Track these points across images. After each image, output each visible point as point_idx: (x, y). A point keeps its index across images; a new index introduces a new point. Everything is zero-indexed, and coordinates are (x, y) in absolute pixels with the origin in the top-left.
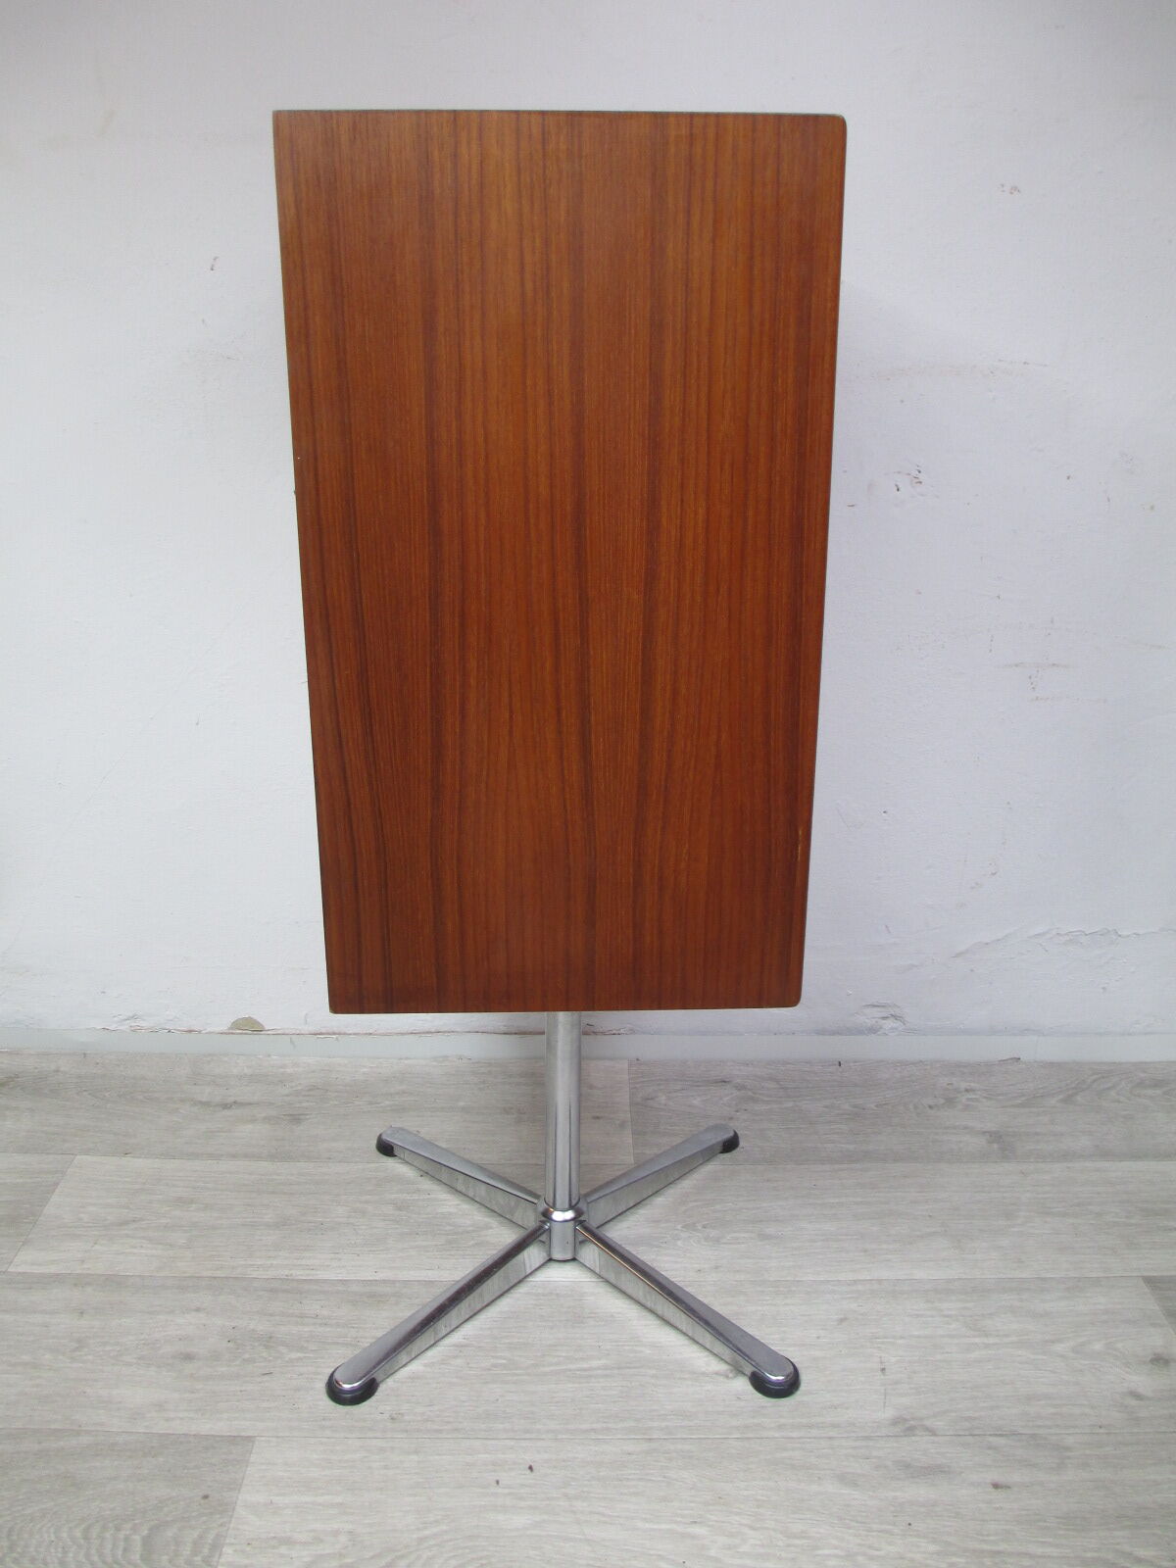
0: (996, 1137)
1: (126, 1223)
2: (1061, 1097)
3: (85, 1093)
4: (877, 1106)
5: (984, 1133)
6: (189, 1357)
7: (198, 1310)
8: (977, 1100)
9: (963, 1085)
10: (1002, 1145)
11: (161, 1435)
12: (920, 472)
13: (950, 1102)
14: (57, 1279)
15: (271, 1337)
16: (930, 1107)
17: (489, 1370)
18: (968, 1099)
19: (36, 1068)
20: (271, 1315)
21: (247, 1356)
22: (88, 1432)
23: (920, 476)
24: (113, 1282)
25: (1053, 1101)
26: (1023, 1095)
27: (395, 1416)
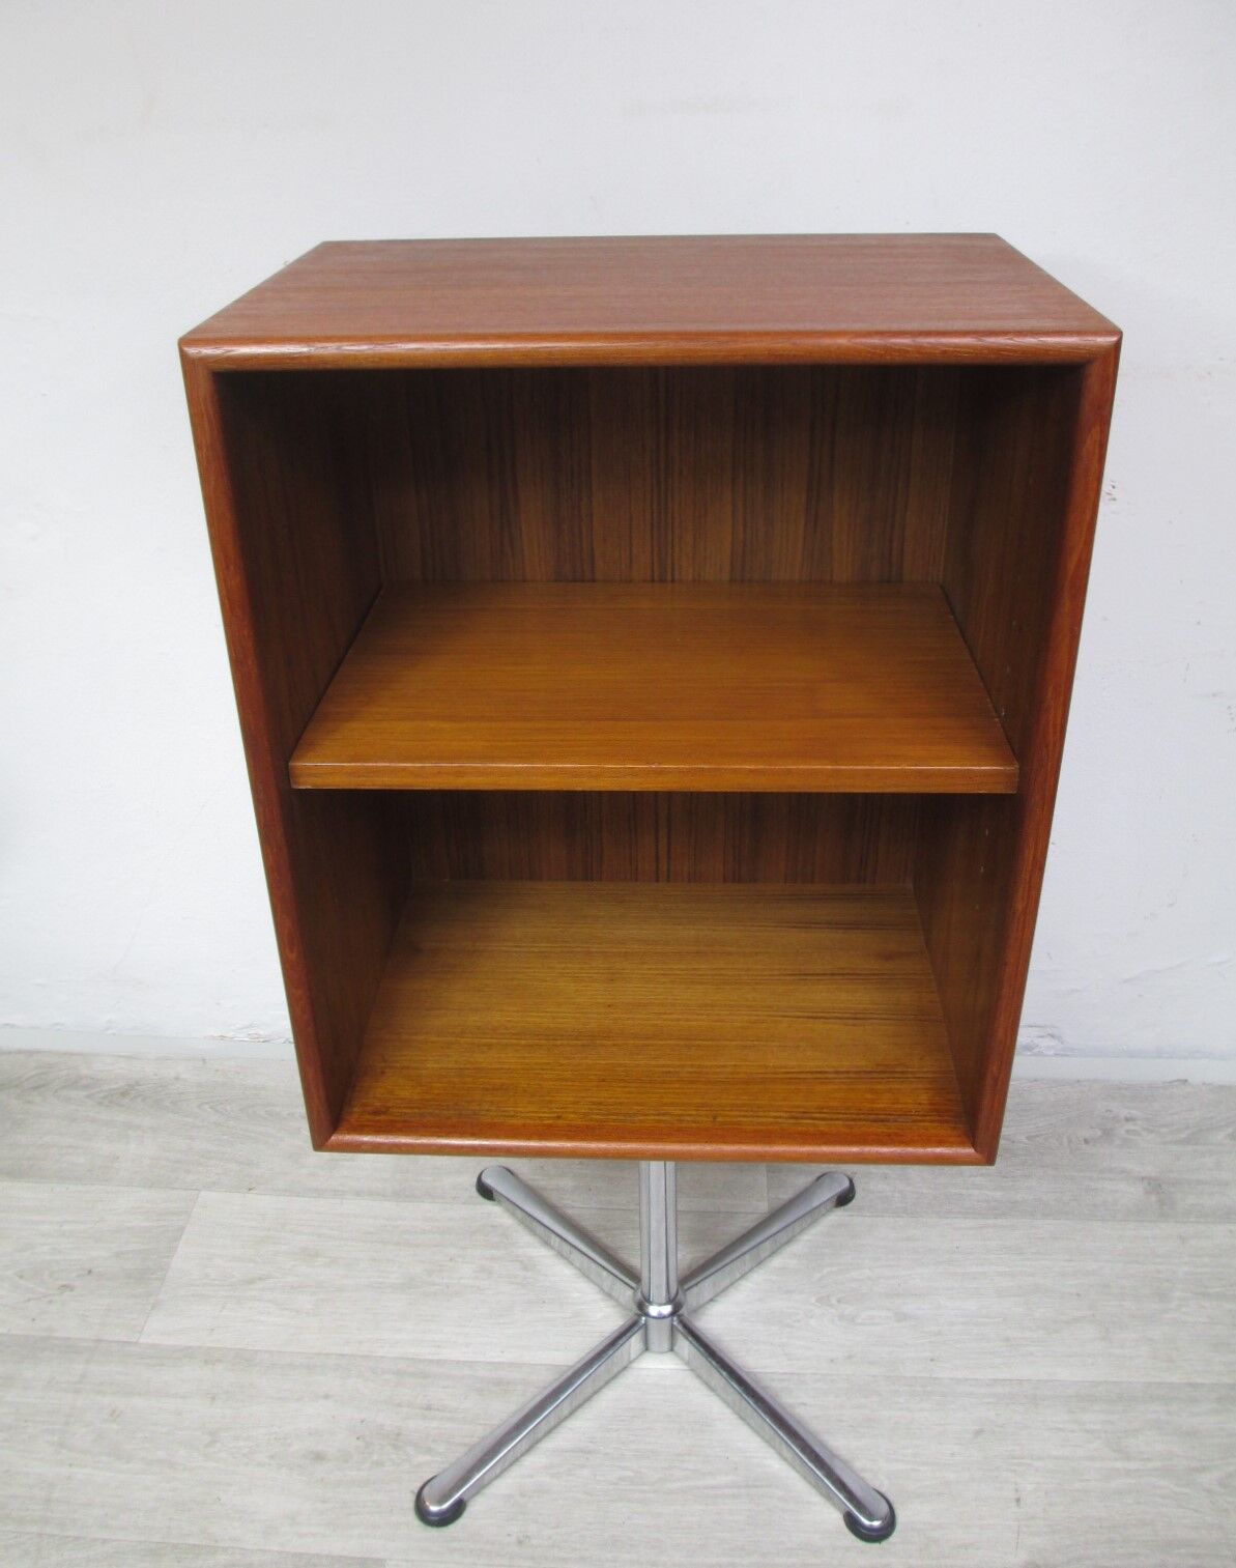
0: (1155, 1185)
1: (251, 1282)
2: (1230, 1130)
3: (207, 1106)
4: (1028, 1138)
5: (1143, 1179)
6: (319, 1457)
7: (326, 1397)
8: (1135, 1133)
9: (1124, 1113)
10: (1162, 1199)
11: (295, 1555)
12: (1114, 487)
13: (1108, 1134)
14: (187, 1354)
15: (398, 1435)
16: (1086, 1141)
17: (616, 1484)
18: (1128, 1131)
19: (156, 1075)
20: (399, 1405)
21: (375, 1457)
22: (225, 1550)
23: (1114, 491)
24: (243, 1359)
25: (1220, 1136)
26: (1187, 1128)
27: (522, 1539)
